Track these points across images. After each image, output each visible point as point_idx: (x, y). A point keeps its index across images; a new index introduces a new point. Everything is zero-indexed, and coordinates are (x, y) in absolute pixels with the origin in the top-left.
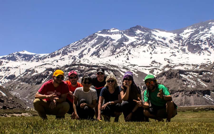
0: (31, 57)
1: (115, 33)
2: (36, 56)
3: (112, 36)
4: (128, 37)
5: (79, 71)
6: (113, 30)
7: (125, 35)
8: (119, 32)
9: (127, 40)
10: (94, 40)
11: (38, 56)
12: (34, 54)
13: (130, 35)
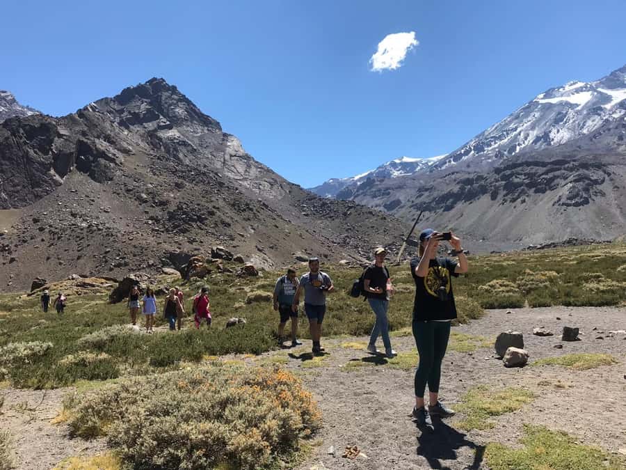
0: (415, 164)
1: (578, 91)
2: (423, 162)
3: (573, 99)
4: (609, 92)
5: (526, 177)
6: (571, 85)
7: (599, 89)
8: (586, 87)
9: (608, 99)
10: (533, 114)
11: (427, 163)
12: (418, 159)
13: (611, 87)
